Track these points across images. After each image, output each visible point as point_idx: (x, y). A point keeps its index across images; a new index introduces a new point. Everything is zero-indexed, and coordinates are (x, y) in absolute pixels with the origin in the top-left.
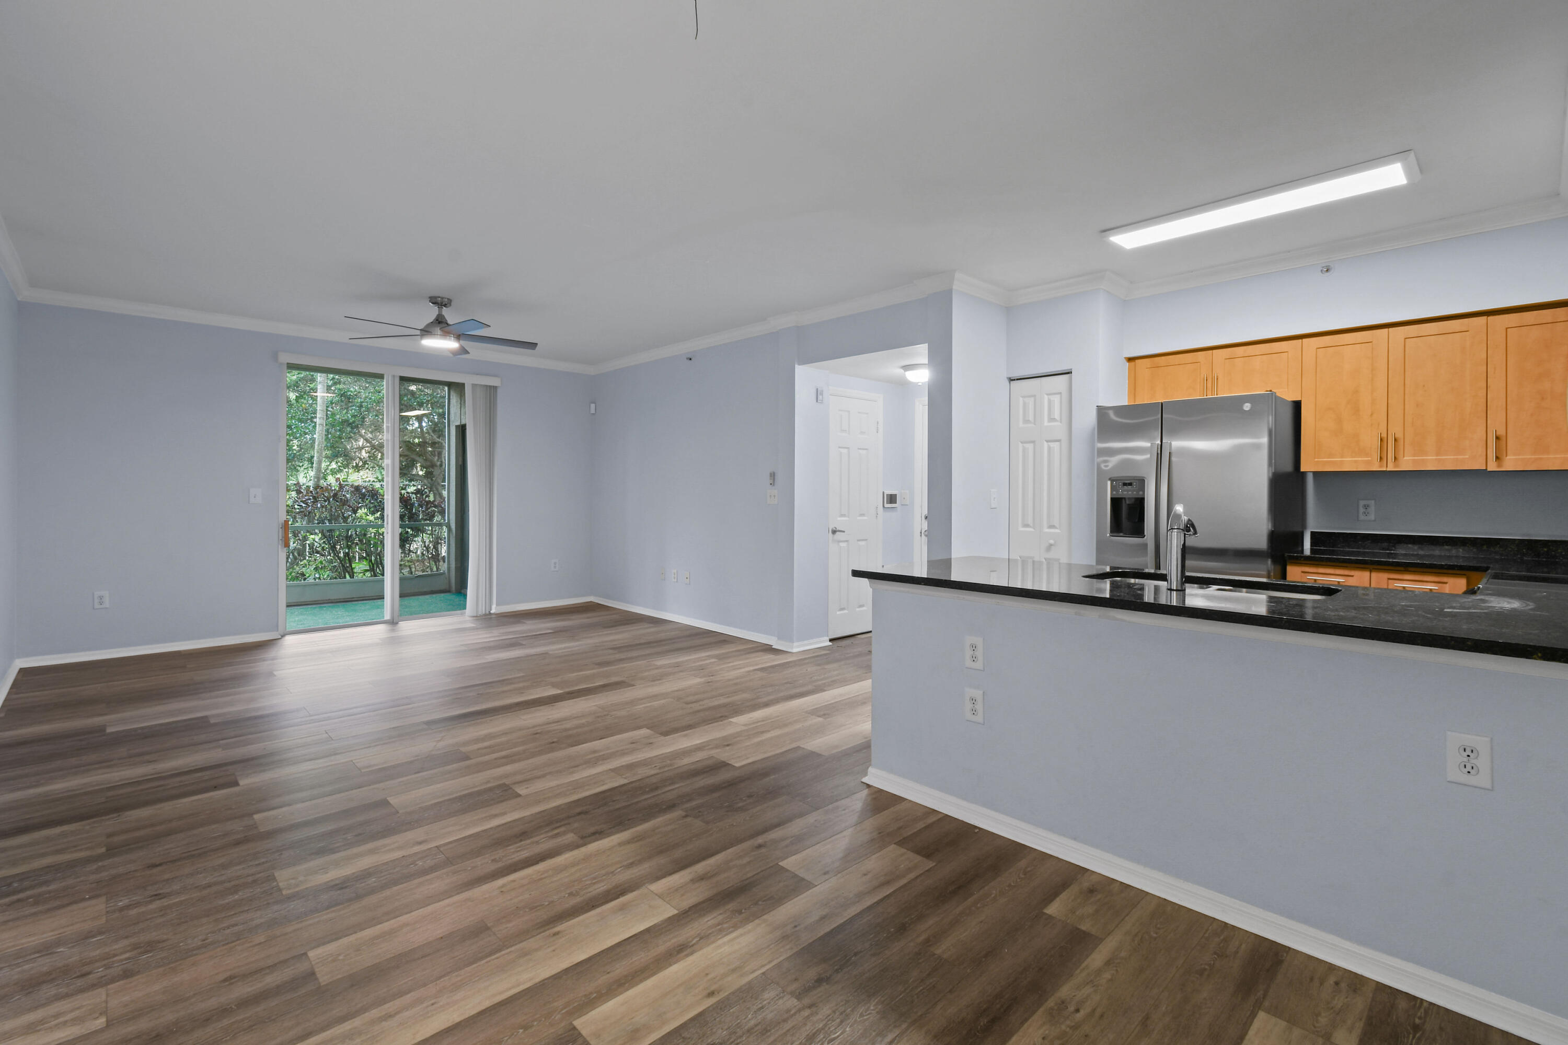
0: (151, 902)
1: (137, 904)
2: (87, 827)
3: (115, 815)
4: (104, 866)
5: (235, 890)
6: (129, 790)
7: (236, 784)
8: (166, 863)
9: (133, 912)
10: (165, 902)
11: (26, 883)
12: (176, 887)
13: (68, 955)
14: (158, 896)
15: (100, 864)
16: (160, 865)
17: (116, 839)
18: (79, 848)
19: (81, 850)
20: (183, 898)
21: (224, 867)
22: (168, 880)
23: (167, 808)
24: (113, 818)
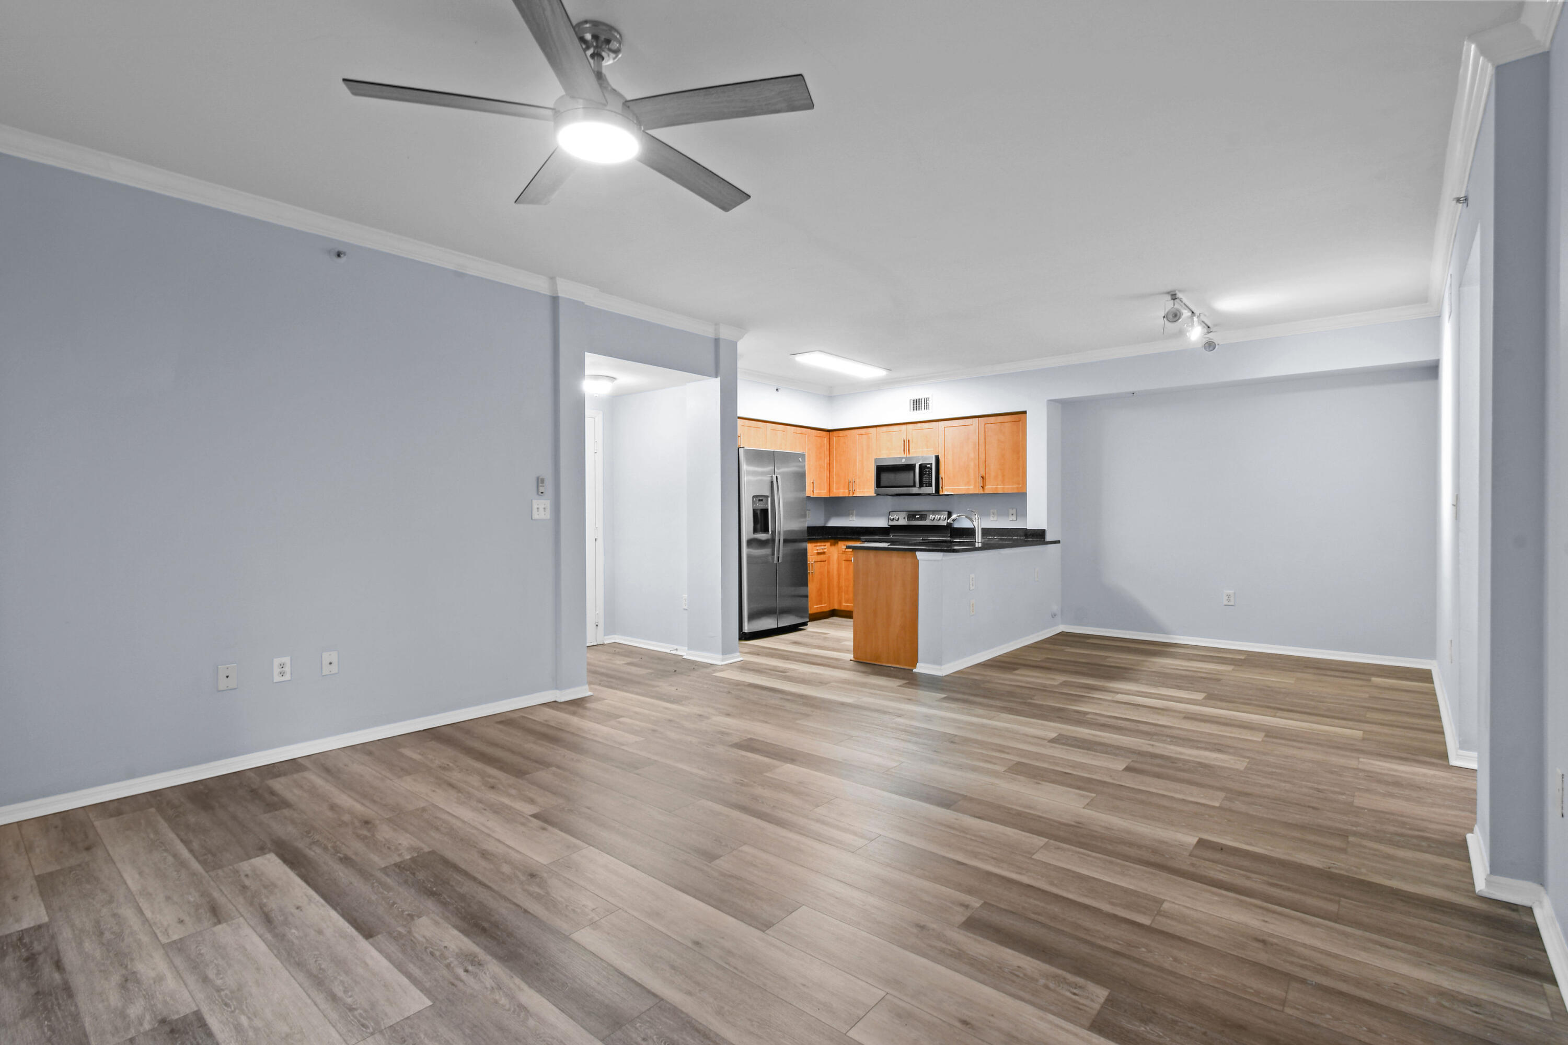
0: (1325, 790)
1: (1333, 792)
2: (1364, 871)
3: (1333, 870)
4: (1352, 826)
5: (1272, 773)
6: (1310, 901)
7: (1201, 843)
8: (1305, 806)
9: (1337, 790)
10: (1316, 786)
11: (1415, 841)
12: (1305, 790)
13: (1381, 789)
14: (1319, 790)
15: (1354, 829)
16: (1309, 807)
17: (1337, 843)
18: (1372, 852)
19: (1370, 849)
20: (1304, 783)
21: (1269, 786)
22: (1309, 796)
23: (1279, 851)
24: (1336, 868)
